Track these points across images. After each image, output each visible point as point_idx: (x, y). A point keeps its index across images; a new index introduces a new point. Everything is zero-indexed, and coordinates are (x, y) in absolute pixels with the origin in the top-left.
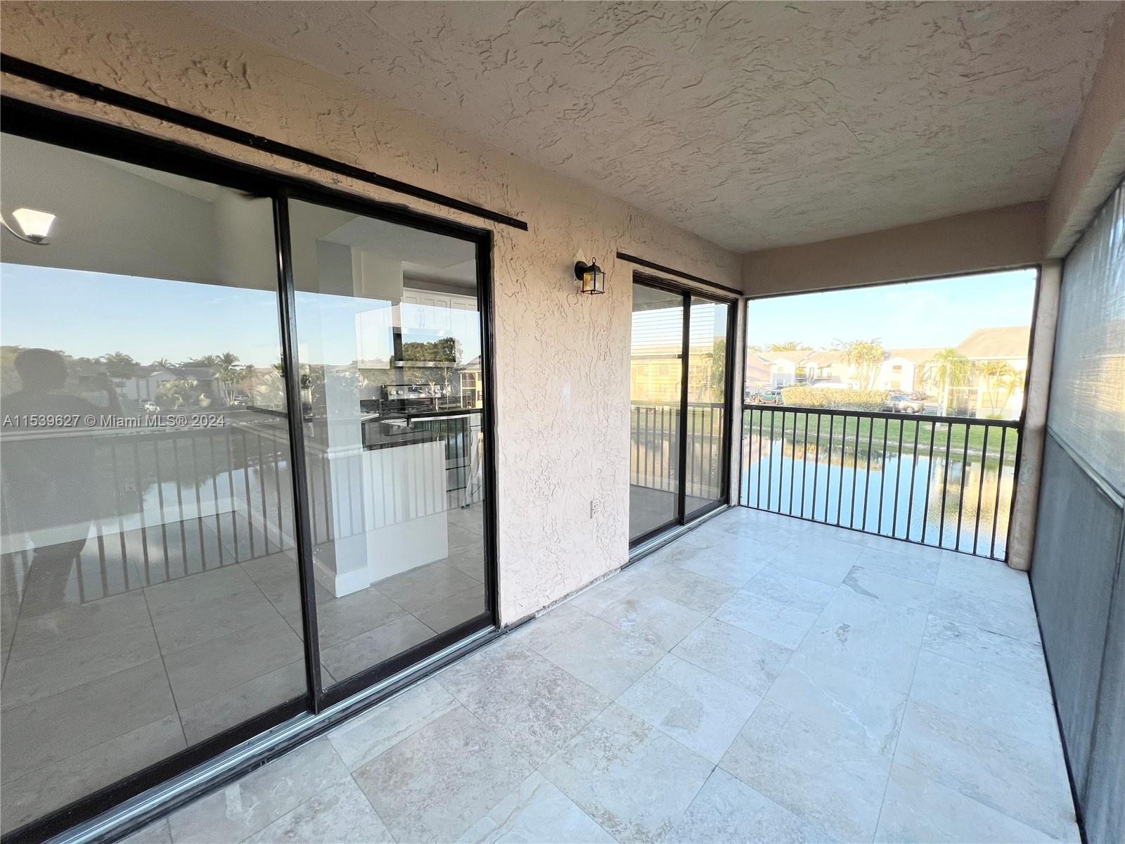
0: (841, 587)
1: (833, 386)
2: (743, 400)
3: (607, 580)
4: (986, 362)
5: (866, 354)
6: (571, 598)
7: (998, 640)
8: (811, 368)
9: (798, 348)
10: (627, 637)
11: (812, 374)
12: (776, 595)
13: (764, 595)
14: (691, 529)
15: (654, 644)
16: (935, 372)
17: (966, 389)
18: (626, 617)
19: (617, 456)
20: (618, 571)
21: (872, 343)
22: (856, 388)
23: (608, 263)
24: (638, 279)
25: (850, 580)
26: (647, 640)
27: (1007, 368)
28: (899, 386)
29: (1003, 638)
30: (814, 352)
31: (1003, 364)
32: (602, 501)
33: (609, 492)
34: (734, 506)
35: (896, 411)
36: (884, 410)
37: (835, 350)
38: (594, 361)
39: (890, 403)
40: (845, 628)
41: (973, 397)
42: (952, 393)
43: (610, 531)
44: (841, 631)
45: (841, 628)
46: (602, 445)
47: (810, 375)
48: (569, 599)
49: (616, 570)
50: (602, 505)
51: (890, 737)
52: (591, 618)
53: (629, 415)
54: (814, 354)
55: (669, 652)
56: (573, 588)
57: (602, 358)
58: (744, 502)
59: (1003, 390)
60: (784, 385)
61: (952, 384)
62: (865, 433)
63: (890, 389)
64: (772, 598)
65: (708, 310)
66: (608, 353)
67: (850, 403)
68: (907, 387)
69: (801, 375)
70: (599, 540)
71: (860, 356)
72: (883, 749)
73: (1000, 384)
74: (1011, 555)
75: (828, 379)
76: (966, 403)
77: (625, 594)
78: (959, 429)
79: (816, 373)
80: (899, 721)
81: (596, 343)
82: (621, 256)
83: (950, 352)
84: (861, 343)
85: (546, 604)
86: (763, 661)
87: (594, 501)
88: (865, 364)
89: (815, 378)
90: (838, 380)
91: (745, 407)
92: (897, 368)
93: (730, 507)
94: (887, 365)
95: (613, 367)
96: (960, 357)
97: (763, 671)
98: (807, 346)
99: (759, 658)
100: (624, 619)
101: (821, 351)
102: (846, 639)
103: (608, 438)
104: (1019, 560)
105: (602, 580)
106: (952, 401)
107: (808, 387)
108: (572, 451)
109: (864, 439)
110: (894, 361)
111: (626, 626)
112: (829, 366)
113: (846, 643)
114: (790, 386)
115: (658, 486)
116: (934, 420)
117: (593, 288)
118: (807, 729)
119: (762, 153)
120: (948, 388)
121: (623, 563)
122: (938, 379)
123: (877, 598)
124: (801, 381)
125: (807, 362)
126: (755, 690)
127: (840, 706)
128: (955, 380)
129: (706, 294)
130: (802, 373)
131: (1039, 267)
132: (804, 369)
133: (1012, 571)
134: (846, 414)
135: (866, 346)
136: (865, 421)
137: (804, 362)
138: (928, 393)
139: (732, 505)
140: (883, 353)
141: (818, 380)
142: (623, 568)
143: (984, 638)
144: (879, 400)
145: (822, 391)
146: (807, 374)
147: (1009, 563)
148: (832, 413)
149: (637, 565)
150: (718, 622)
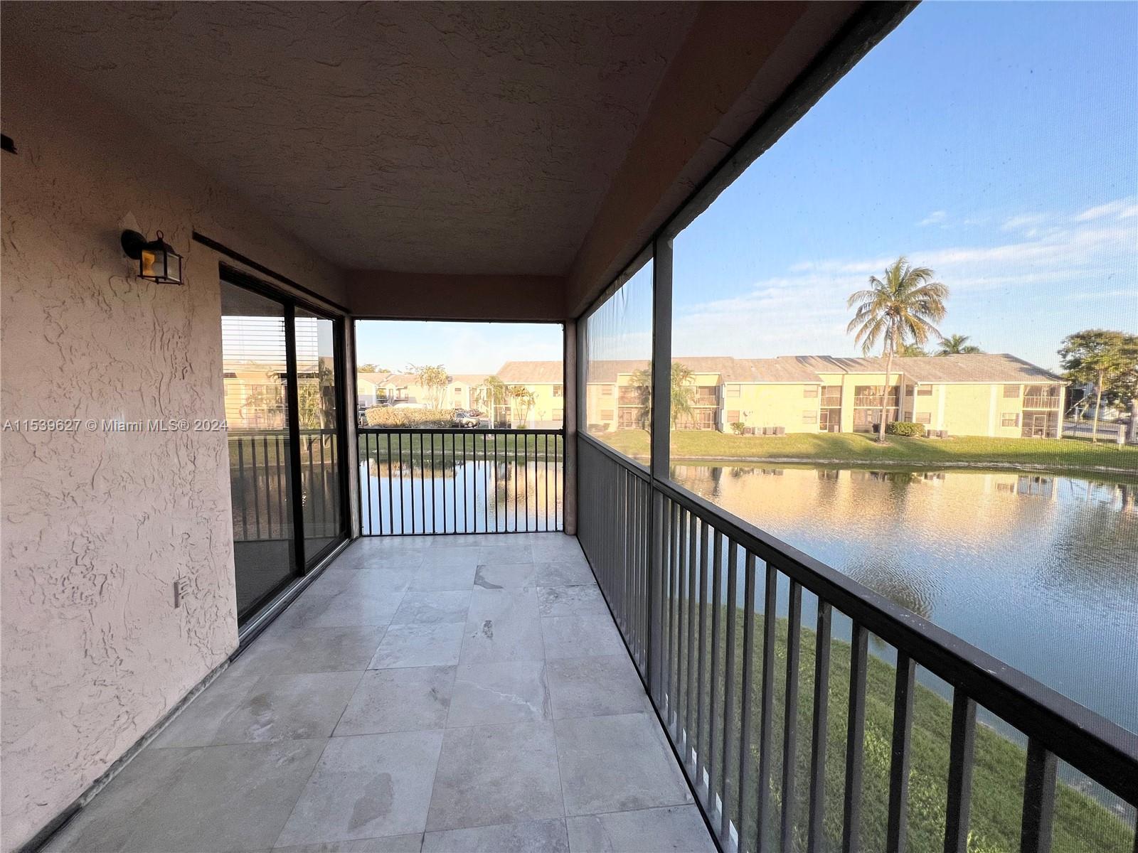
0: (475, 588)
1: (411, 406)
2: (356, 424)
3: (211, 685)
4: (513, 386)
5: (434, 378)
6: (150, 741)
7: (577, 589)
8: (391, 390)
9: (377, 370)
10: (267, 747)
11: (391, 395)
12: (424, 618)
13: (413, 622)
14: (314, 578)
15: (308, 737)
16: (484, 394)
17: (504, 406)
18: (257, 722)
19: (212, 509)
20: (226, 666)
21: (438, 369)
22: (429, 407)
23: (180, 243)
24: (226, 274)
25: (479, 580)
26: (298, 737)
27: (525, 391)
28: (460, 405)
29: (579, 587)
30: (391, 375)
31: (522, 389)
32: (193, 577)
33: (204, 563)
34: (357, 538)
35: (461, 427)
36: (453, 426)
37: (410, 373)
38: (166, 380)
39: (456, 420)
40: (488, 624)
41: (508, 413)
42: (496, 408)
43: (208, 616)
44: (486, 628)
45: (485, 626)
46: (187, 499)
47: (389, 396)
48: (146, 744)
49: (222, 666)
50: (193, 584)
51: (545, 702)
52: (199, 752)
53: (226, 452)
54: (391, 377)
55: (331, 736)
56: (151, 723)
57: (179, 374)
58: (366, 531)
59: (525, 407)
60: (366, 406)
61: (495, 403)
62: (438, 446)
63: (454, 407)
64: (422, 622)
65: (309, 324)
66: (188, 368)
67: (427, 422)
68: (466, 407)
69: (381, 397)
70: (192, 634)
71: (430, 379)
72: (544, 714)
73: (523, 403)
74: (566, 526)
75: (406, 400)
76: (505, 417)
77: (246, 693)
78: (501, 437)
79: (395, 394)
80: (547, 685)
81: (167, 354)
82: (197, 237)
83: (493, 378)
84: (430, 369)
85: (100, 773)
86: (433, 691)
87: (181, 581)
88: (434, 387)
89: (395, 399)
90: (414, 401)
91: (359, 431)
92: (458, 390)
93: (352, 541)
94: (451, 388)
95: (198, 389)
96: (499, 382)
97: (437, 701)
98: (384, 369)
99: (430, 689)
100: (256, 726)
101: (397, 373)
102: (492, 634)
103: (197, 487)
104: (570, 529)
105: (203, 689)
106: (496, 416)
107: (390, 408)
108: (135, 516)
109: (438, 452)
110: (455, 384)
111: (259, 734)
112: (406, 388)
113: (493, 638)
114: (373, 407)
115: (264, 536)
116: (486, 432)
117: (162, 274)
118: (489, 734)
119: (387, 172)
120: (493, 406)
121: (230, 652)
122: (485, 399)
123: (501, 588)
124: (382, 402)
125: (386, 384)
126: (436, 724)
127: (506, 696)
128: (497, 401)
129: (312, 306)
130: (383, 394)
131: (563, 322)
132: (384, 391)
133: (568, 537)
134: (422, 432)
135: (434, 371)
136: (438, 437)
137: (383, 383)
138: (480, 410)
139: (355, 537)
140: (447, 377)
141: (398, 401)
142: (232, 659)
143: (570, 591)
144: (448, 417)
145: (403, 410)
146: (387, 395)
147: (566, 531)
148: (411, 432)
149: (252, 646)
150: (377, 672)
